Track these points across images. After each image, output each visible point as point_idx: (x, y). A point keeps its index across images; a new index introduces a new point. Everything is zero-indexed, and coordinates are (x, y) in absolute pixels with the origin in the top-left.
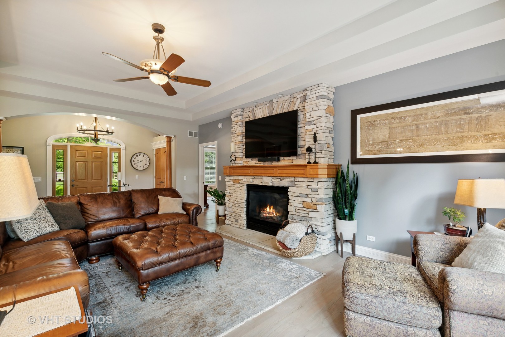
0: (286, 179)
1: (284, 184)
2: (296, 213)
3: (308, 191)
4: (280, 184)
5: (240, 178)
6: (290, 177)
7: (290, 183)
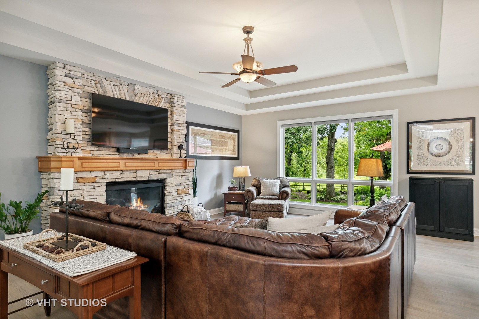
0: (165, 171)
1: (162, 176)
2: (174, 201)
3: (182, 180)
4: (158, 177)
5: (94, 174)
6: (167, 169)
7: (167, 175)
